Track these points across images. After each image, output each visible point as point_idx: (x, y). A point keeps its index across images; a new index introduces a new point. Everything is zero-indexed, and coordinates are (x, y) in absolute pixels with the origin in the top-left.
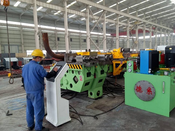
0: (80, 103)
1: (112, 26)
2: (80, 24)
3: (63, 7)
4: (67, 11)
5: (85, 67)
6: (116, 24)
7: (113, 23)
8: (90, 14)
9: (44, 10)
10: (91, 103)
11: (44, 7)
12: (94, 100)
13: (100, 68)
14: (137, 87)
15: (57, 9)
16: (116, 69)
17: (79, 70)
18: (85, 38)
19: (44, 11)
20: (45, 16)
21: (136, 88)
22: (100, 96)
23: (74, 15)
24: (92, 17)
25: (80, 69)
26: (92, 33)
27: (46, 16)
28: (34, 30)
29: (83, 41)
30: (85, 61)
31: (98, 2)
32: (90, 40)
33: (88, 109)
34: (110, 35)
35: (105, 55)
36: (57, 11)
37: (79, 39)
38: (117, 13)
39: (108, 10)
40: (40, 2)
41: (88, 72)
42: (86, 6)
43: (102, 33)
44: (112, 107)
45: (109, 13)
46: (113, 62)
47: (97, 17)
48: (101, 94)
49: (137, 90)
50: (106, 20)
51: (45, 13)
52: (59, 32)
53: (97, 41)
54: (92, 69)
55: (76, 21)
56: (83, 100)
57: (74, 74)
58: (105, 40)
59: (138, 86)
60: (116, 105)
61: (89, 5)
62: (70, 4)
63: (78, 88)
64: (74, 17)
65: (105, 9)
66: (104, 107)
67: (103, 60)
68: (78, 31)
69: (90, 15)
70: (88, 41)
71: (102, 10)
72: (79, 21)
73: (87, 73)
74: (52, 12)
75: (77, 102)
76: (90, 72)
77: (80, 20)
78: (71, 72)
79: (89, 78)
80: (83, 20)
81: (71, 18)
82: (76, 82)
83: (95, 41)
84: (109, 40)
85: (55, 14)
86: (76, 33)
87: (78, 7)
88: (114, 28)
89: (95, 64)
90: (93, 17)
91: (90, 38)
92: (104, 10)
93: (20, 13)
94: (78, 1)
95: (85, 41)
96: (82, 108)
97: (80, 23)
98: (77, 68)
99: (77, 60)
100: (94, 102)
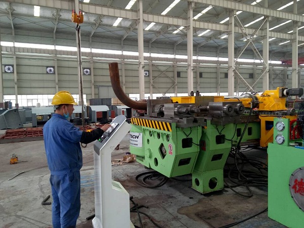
0: (171, 199)
1: (285, 46)
2: (219, 46)
3: (186, 18)
4: (192, 24)
5: (177, 127)
6: (293, 40)
7: (286, 40)
8: (235, 25)
9: (158, 28)
10: (192, 202)
11: (157, 23)
12: (203, 196)
13: (216, 130)
14: (296, 181)
15: (175, 23)
16: (266, 134)
17: (166, 132)
18: (225, 71)
19: (158, 30)
20: (158, 38)
21: (293, 184)
22: (217, 188)
23: (208, 30)
24: (240, 32)
25: (168, 130)
26: (239, 60)
27: (161, 37)
28: (138, 61)
29: (223, 76)
30: (178, 114)
31: (254, 3)
32: (235, 73)
33: (180, 216)
34: (280, 63)
35: (224, 104)
36: (178, 27)
37: (216, 73)
38: (295, 19)
39: (275, 15)
40: (154, 16)
41: (185, 137)
42: (229, 12)
43: (261, 59)
44: (234, 219)
45: (278, 20)
46: (260, 117)
47: (250, 30)
48: (220, 185)
49: (294, 187)
50: (269, 34)
51: (159, 32)
52: (181, 63)
53: (251, 76)
54: (194, 131)
55: (211, 41)
56: (181, 192)
57: (160, 141)
58: (266, 73)
59: (299, 180)
60: (245, 215)
61: (235, 9)
62: (200, 12)
63: (166, 168)
64: (208, 35)
65: (268, 14)
66: (216, 216)
67: (218, 113)
68: (215, 59)
69: (237, 28)
70: (231, 75)
71: (263, 17)
72: (216, 40)
73: (184, 141)
74: (170, 29)
75: (167, 195)
76: (189, 137)
77: (219, 38)
78: (156, 135)
79: (188, 150)
80: (224, 39)
81: (202, 36)
82: (163, 156)
83: (248, 76)
84: (278, 72)
85: (175, 32)
86: (210, 63)
87: (216, 15)
88: (289, 48)
89: (199, 121)
90: (242, 30)
91: (234, 70)
92: (266, 17)
93: (122, 36)
94: (216, 6)
95: (226, 75)
96: (170, 210)
97: (219, 44)
98: (164, 129)
99: (165, 113)
100: (200, 201)
